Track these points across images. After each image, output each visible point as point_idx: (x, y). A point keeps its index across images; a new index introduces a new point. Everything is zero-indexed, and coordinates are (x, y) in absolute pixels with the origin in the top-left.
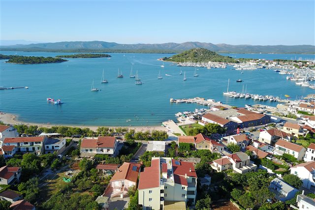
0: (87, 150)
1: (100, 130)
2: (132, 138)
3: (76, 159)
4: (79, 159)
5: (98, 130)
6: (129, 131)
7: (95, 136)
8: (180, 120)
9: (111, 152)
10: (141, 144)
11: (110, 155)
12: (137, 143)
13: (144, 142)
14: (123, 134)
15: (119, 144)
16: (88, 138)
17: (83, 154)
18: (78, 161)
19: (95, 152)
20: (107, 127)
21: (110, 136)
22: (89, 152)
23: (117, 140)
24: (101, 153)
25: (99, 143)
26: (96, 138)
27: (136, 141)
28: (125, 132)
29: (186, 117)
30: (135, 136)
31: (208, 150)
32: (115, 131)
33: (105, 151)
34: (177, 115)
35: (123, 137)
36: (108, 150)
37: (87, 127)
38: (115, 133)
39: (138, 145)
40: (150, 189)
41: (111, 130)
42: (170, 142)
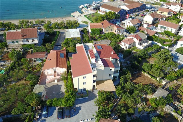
0: (13, 42)
1: (21, 23)
2: (50, 28)
3: (5, 50)
4: (8, 50)
5: (19, 23)
6: (47, 23)
7: (18, 29)
8: (84, 11)
9: (36, 41)
10: (59, 32)
11: (35, 44)
12: (56, 32)
13: (61, 31)
14: (42, 25)
15: (41, 34)
16: (12, 31)
17: (11, 46)
18: (8, 52)
19: (21, 43)
20: (27, 20)
21: (31, 27)
22: (16, 43)
23: (39, 31)
24: (27, 43)
25: (23, 35)
26: (19, 30)
27: (55, 30)
28: (43, 23)
29: (87, 8)
30: (53, 26)
31: (113, 33)
32: (35, 23)
33: (30, 42)
34: (80, 7)
35: (42, 27)
36: (33, 40)
37: (8, 21)
38: (35, 25)
39: (57, 33)
40: (84, 76)
41: (31, 23)
42: (82, 29)
